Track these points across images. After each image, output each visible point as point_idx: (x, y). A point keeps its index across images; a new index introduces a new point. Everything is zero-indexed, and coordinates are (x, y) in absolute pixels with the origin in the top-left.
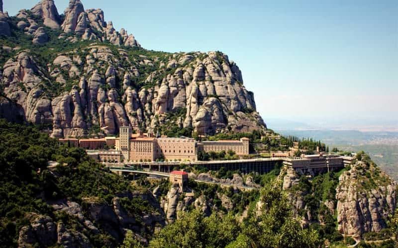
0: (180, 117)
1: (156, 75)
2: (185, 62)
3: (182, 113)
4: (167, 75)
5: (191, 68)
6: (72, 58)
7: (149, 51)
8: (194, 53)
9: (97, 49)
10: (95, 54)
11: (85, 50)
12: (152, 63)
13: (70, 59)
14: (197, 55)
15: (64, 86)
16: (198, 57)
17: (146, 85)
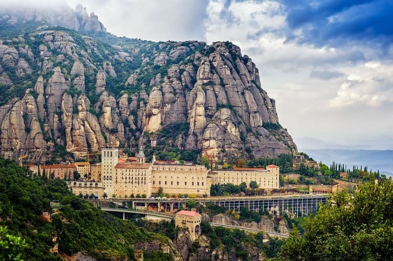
0: (180, 135)
1: (140, 74)
2: (179, 56)
3: (183, 130)
4: (156, 74)
5: (191, 67)
6: (17, 48)
7: (121, 38)
8: (190, 43)
9: (54, 37)
10: (50, 43)
11: (35, 37)
12: (130, 56)
13: (15, 51)
14: (194, 46)
15: (12, 88)
16: (196, 49)
17: (127, 88)
